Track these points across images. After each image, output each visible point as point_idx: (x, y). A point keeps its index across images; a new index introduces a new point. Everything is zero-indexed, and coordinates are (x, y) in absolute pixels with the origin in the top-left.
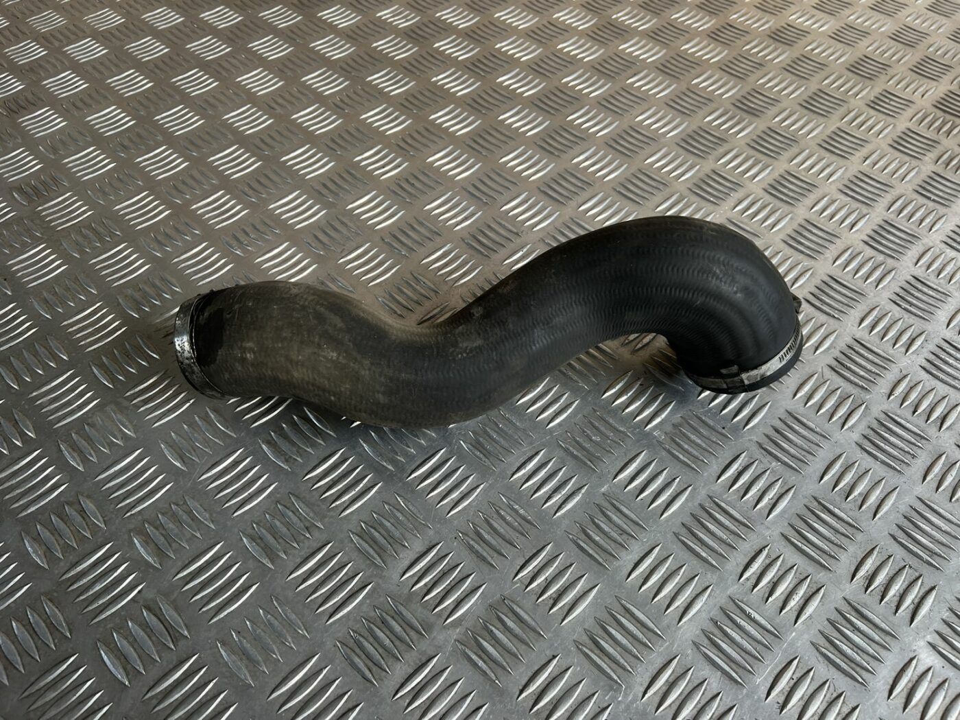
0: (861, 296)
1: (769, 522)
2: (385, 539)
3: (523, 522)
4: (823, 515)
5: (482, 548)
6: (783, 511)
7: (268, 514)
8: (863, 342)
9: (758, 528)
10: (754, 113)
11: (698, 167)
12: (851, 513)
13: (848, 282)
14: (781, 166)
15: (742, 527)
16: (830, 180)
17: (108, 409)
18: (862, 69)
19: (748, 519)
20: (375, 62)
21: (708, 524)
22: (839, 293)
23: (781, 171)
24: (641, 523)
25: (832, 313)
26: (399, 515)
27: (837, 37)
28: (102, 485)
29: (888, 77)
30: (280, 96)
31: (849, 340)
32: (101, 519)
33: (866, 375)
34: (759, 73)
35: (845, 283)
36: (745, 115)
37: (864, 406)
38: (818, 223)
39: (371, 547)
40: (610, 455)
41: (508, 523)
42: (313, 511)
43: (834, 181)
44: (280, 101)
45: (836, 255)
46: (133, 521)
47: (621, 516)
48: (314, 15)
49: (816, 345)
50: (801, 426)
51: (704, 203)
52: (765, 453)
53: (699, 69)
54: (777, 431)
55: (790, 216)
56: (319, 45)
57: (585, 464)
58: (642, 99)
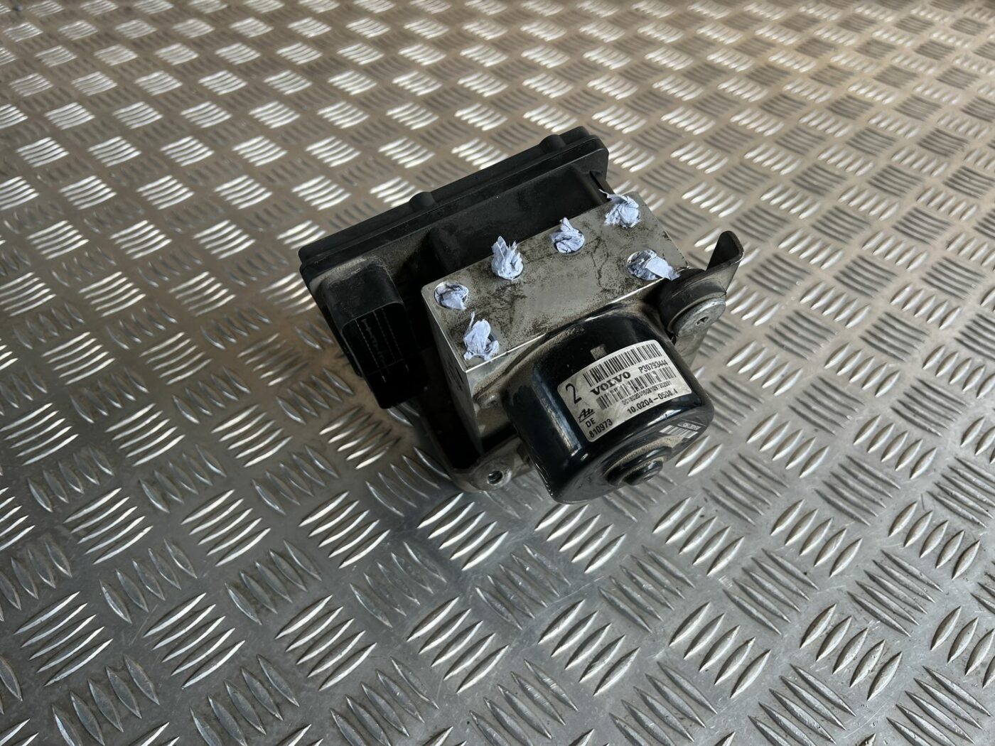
0: (960, 406)
1: (871, 704)
2: (378, 722)
3: (556, 702)
4: (938, 694)
5: (503, 737)
6: (888, 688)
7: (231, 685)
8: (968, 464)
9: (857, 711)
10: (817, 191)
11: (756, 251)
12: (973, 690)
13: (943, 388)
14: (853, 250)
15: (836, 710)
16: (911, 267)
17: (41, 538)
18: (934, 143)
19: (843, 698)
20: (391, 132)
21: (793, 706)
22: (934, 401)
23: (853, 256)
24: (707, 703)
25: (928, 427)
26: (396, 688)
27: (904, 109)
28: (23, 640)
29: (965, 154)
30: (283, 168)
31: (950, 460)
32: (17, 687)
33: (977, 506)
34: (820, 148)
35: (940, 389)
36: (806, 193)
37: (977, 547)
38: (902, 316)
39: (359, 733)
40: (665, 609)
41: (536, 703)
42: (286, 681)
43: (915, 269)
44: (281, 172)
45: (925, 355)
46: (57, 691)
47: (682, 694)
48: (325, 81)
49: (912, 466)
50: (902, 572)
51: (765, 293)
52: (859, 608)
53: (752, 143)
54: (872, 578)
55: (867, 309)
56: (328, 112)
57: (635, 621)
58: (690, 175)
